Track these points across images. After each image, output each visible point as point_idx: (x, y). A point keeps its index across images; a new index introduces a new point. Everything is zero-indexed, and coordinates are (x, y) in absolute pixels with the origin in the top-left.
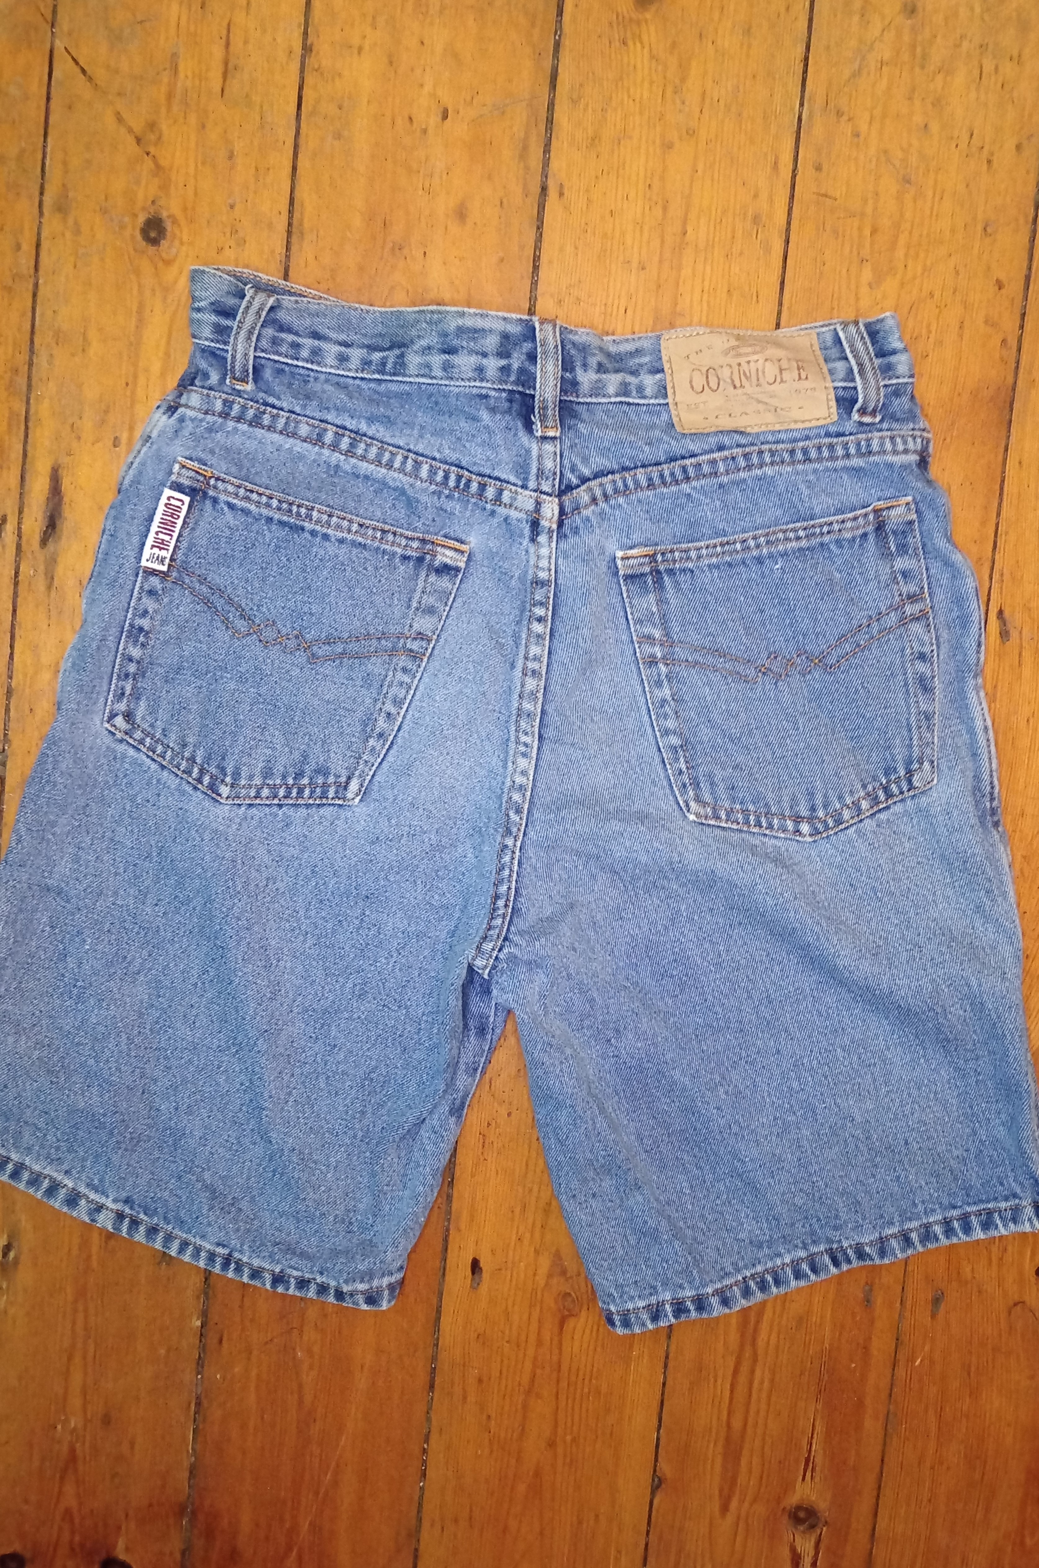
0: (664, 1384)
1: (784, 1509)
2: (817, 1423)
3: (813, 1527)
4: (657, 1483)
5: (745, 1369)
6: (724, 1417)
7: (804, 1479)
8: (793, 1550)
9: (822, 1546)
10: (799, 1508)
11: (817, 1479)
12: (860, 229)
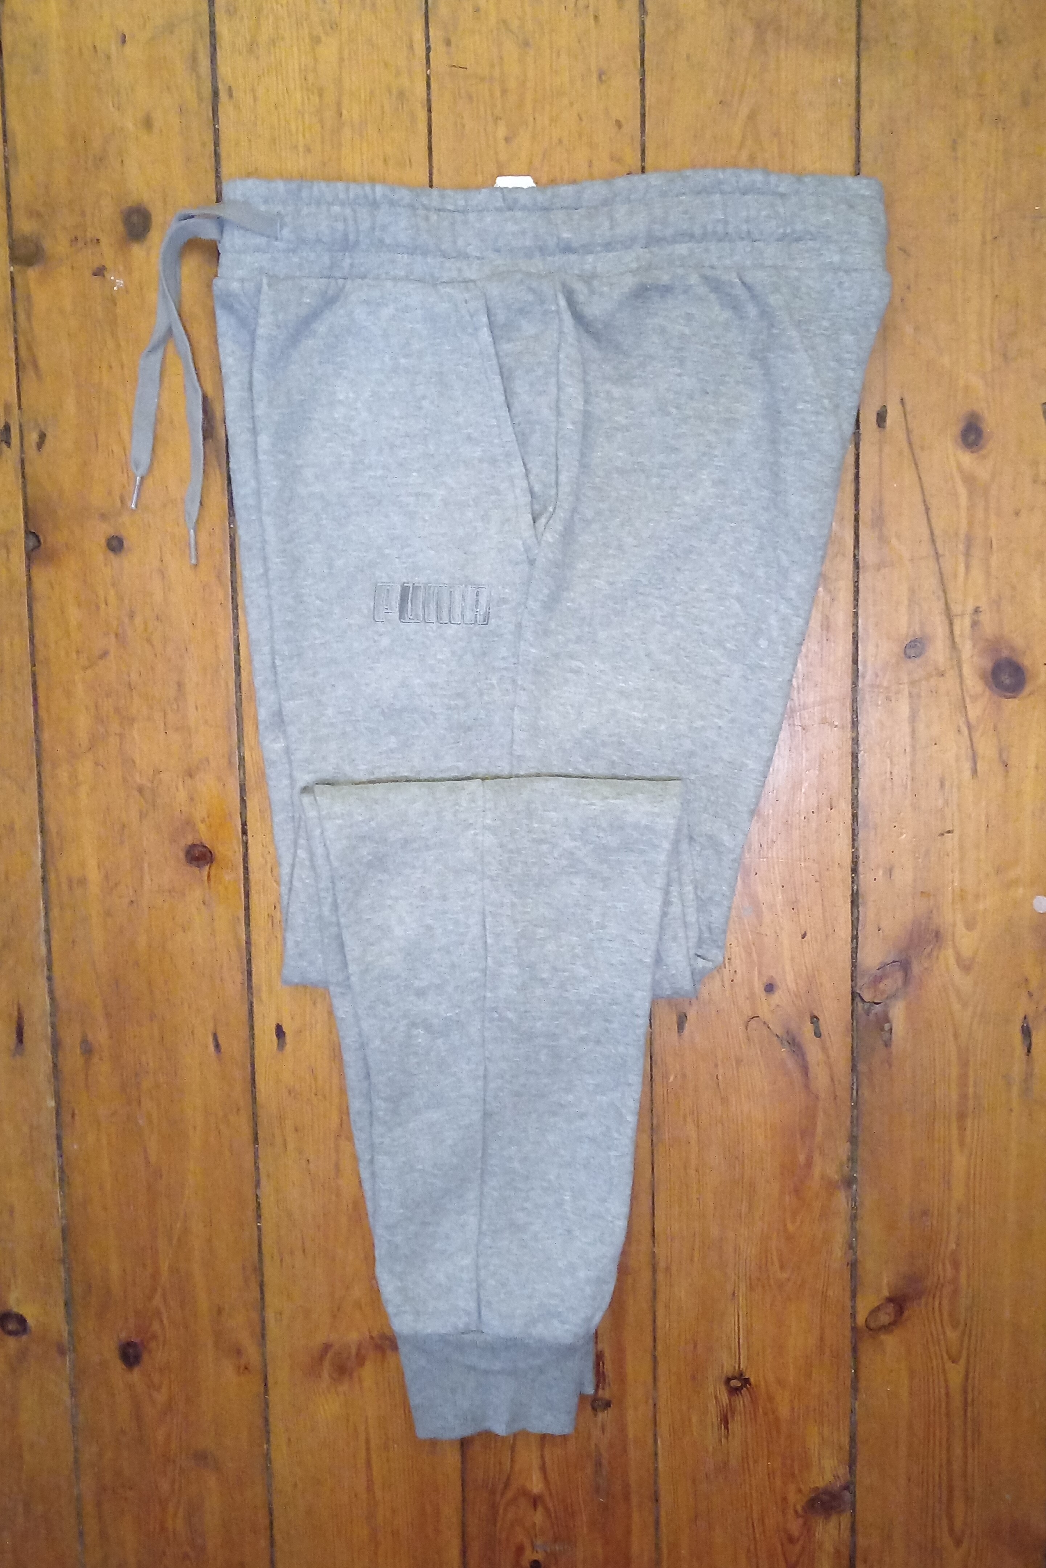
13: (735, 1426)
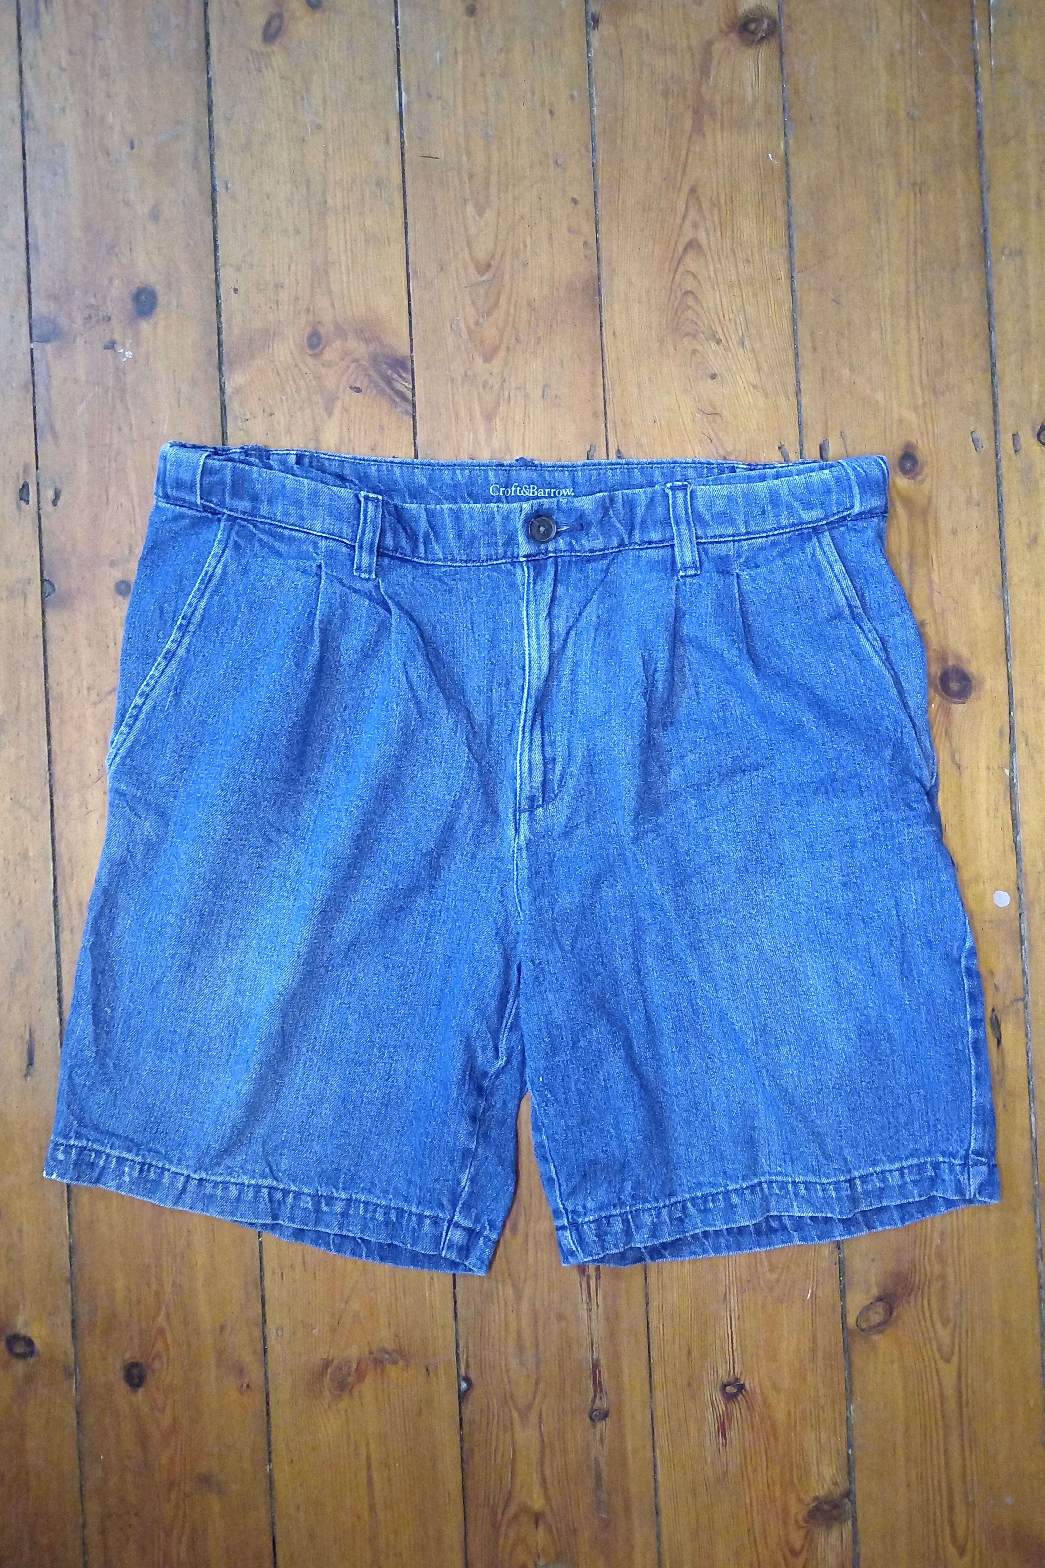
13: (732, 1434)
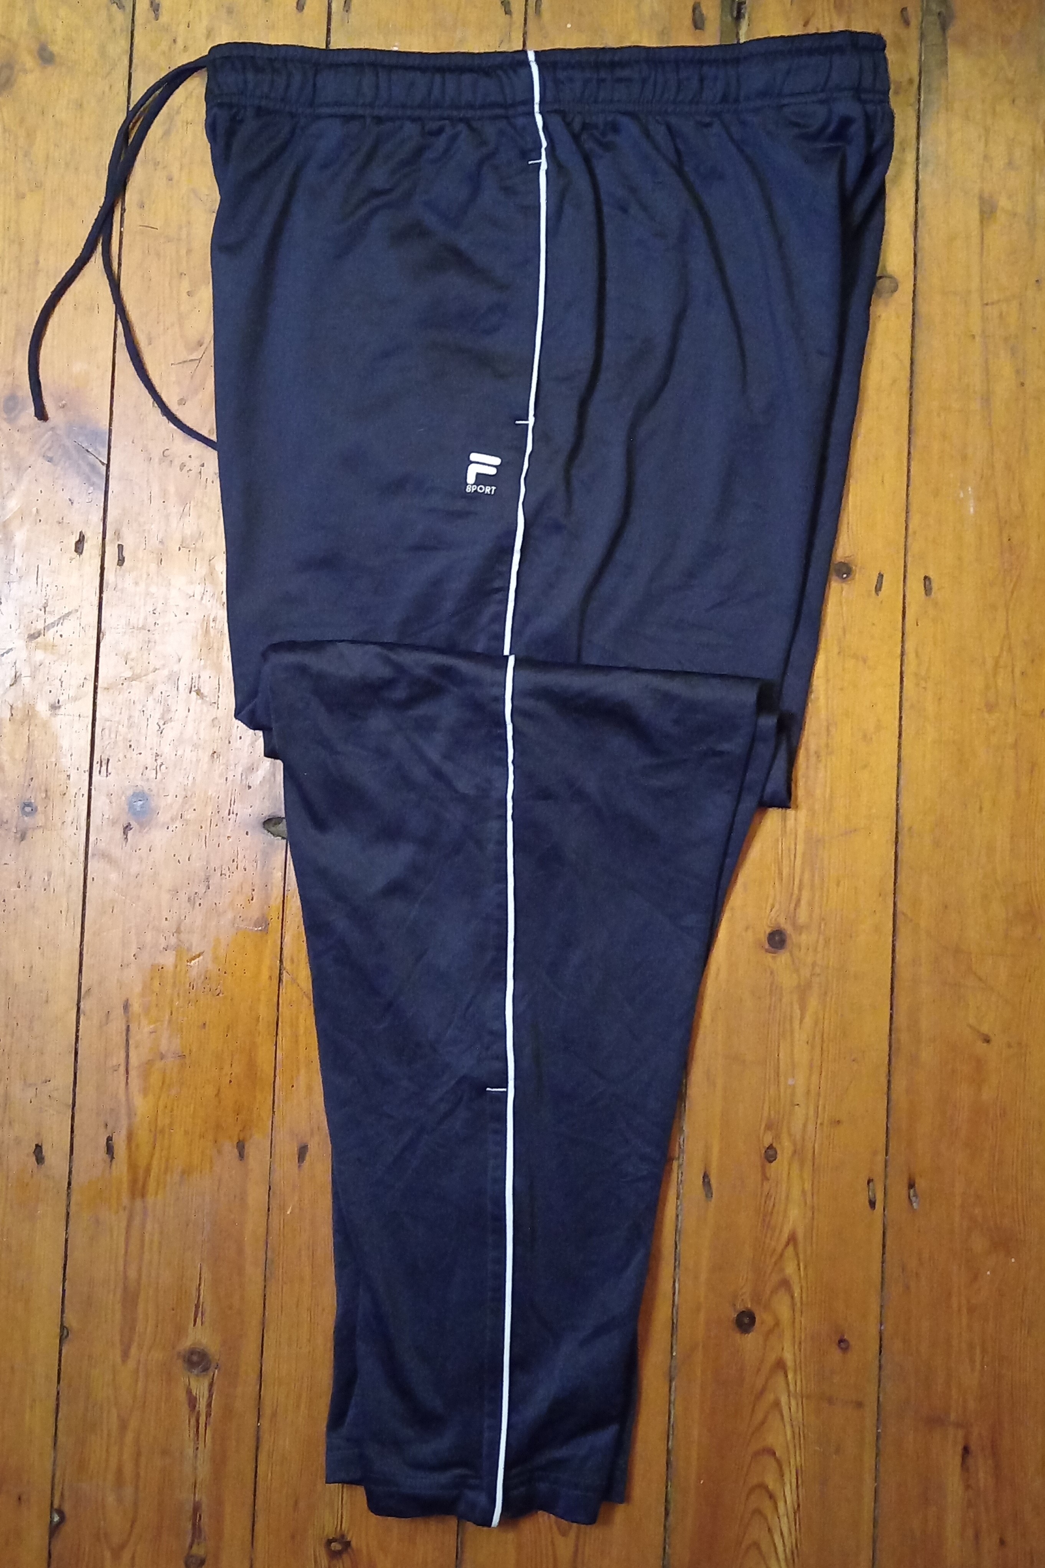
0: (66, 1240)
1: (179, 1353)
2: (203, 1271)
3: (206, 1370)
4: (64, 1333)
5: (137, 1221)
6: (122, 1268)
7: (195, 1325)
8: (189, 1392)
9: (215, 1388)
10: (192, 1352)
11: (206, 1324)
12: (178, 252)
